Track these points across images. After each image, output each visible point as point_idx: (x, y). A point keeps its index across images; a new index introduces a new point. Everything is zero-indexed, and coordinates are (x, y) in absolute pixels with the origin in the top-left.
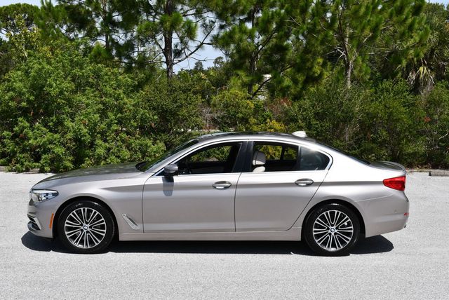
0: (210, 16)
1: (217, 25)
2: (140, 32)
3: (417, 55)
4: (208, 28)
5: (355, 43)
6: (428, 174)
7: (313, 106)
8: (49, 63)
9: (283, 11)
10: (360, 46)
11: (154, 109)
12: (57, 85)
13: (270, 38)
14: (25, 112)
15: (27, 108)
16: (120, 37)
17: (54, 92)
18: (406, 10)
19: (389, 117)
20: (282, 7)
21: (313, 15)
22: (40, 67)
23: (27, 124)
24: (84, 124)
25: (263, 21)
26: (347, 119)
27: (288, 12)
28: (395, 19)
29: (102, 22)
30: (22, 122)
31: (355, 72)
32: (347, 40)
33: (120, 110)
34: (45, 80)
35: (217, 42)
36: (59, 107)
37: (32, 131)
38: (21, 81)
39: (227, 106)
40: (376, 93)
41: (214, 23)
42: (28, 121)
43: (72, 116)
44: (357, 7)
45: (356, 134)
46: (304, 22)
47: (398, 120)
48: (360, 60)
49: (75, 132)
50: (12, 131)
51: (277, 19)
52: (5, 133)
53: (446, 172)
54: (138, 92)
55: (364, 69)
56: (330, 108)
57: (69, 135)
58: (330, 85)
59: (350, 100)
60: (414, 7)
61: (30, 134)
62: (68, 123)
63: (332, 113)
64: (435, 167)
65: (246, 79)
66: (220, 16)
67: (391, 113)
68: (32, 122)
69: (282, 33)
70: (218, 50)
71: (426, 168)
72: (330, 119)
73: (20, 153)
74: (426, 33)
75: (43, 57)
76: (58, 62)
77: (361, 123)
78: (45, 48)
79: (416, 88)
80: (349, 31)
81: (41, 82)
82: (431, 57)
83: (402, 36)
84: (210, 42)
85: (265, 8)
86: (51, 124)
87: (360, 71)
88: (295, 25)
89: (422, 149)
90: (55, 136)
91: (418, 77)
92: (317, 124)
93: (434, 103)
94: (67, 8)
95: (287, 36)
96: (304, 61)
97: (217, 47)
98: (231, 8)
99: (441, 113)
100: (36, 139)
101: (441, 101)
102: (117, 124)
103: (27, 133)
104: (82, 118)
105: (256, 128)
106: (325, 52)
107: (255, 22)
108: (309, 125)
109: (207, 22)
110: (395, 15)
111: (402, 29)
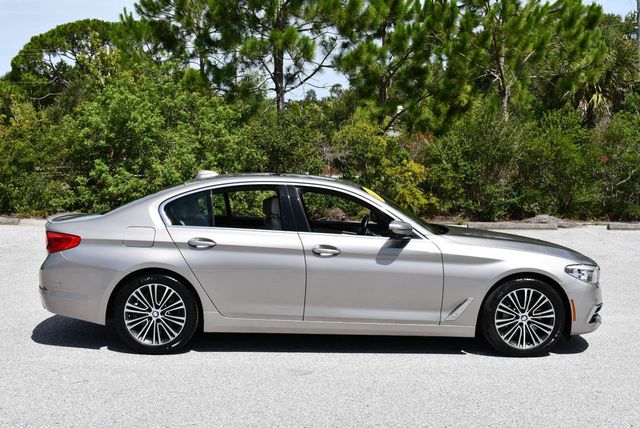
0: (331, 32)
1: (339, 43)
2: (243, 53)
3: (591, 79)
4: (328, 46)
5: (513, 63)
6: (606, 227)
7: (461, 143)
8: (133, 92)
9: (421, 24)
10: (519, 67)
11: (263, 147)
12: (144, 118)
13: (405, 58)
14: (102, 153)
15: (105, 148)
16: (219, 59)
17: (139, 128)
18: (578, 22)
19: (557, 156)
20: (421, 19)
21: (462, 29)
22: (123, 97)
23: (106, 168)
24: (177, 167)
25: (397, 36)
26: (504, 160)
27: (429, 26)
28: (563, 33)
29: (196, 41)
30: (99, 165)
31: (512, 100)
32: (502, 60)
33: (221, 148)
34: (128, 112)
35: (338, 64)
36: (146, 147)
37: (113, 175)
38: (98, 114)
39: (353, 143)
40: (540, 126)
41: (335, 40)
42: (107, 163)
43: (162, 157)
44: (517, 19)
45: (514, 178)
46: (448, 38)
47: (567, 161)
48: (520, 86)
49: (165, 176)
50: (88, 177)
51: (414, 34)
52: (79, 179)
53: (629, 225)
54: (242, 127)
55: (525, 97)
56: (483, 145)
57: (158, 181)
58: (483, 117)
59: (507, 136)
60: (587, 18)
61: (110, 179)
62: (157, 166)
63: (485, 152)
64: (614, 219)
65: (376, 111)
66: (343, 31)
67: (559, 151)
68: (112, 165)
69: (420, 52)
70: (341, 74)
71: (603, 220)
72: (482, 161)
73: (98, 203)
74: (602, 51)
75: (124, 85)
76: (143, 90)
77: (521, 164)
78: (126, 73)
79: (590, 120)
80: (504, 50)
81: (123, 115)
82: (607, 82)
83: (572, 57)
84: (330, 64)
85: (398, 21)
86: (135, 167)
87: (520, 99)
88: (438, 42)
89: (598, 197)
90: (141, 181)
91: (591, 108)
92: (465, 166)
93: (613, 139)
94: (153, 23)
95: (427, 56)
96: (449, 87)
97: (339, 70)
98: (357, 21)
99: (622, 152)
100: (117, 185)
101: (623, 137)
102: (217, 166)
103: (105, 179)
104: (173, 159)
105: (389, 171)
106: (475, 75)
107: (387, 38)
108: (456, 167)
109: (327, 39)
110: (563, 28)
111: (572, 46)
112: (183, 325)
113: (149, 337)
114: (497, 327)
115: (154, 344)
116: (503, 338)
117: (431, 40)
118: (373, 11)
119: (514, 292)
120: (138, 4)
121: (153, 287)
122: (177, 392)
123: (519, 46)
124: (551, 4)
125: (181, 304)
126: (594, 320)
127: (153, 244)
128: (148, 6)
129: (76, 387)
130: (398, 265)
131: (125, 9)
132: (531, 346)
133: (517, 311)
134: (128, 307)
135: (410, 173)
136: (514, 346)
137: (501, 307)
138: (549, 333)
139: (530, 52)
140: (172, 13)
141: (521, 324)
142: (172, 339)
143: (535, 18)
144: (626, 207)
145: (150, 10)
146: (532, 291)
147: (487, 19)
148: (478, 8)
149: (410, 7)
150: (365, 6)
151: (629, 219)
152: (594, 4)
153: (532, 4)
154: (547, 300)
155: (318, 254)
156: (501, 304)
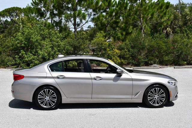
0: (90, 11)
1: (93, 14)
3: (167, 24)
4: (90, 15)
5: (145, 20)
6: (173, 68)
7: (130, 43)
8: (32, 30)
11: (71, 46)
12: (35, 38)
13: (113, 18)
14: (23, 48)
16: (57, 19)
17: (34, 40)
18: (163, 7)
19: (158, 47)
20: (117, 7)
21: (129, 10)
22: (29, 31)
23: (24, 53)
24: (46, 52)
25: (110, 12)
26: (143, 48)
27: (120, 9)
28: (159, 11)
29: (50, 14)
30: (22, 52)
31: (145, 31)
32: (141, 19)
33: (59, 46)
34: (30, 36)
35: (93, 20)
36: (36, 46)
38: (21, 36)
39: (98, 44)
40: (153, 38)
41: (91, 13)
42: (24, 51)
43: (41, 49)
44: (146, 6)
45: (146, 54)
46: (125, 12)
47: (162, 48)
48: (147, 26)
49: (42, 55)
50: (19, 55)
51: (115, 11)
52: (16, 56)
53: (180, 67)
54: (65, 40)
55: (148, 30)
56: (137, 44)
57: (40, 56)
58: (136, 36)
59: (144, 41)
60: (166, 6)
61: (26, 56)
62: (40, 52)
63: (137, 46)
64: (176, 65)
65: (104, 34)
66: (94, 11)
67: (159, 45)
68: (26, 51)
69: (117, 17)
71: (172, 66)
72: (137, 49)
73: (22, 63)
74: (170, 15)
75: (29, 27)
76: (35, 29)
77: (148, 49)
78: (29, 24)
79: (167, 35)
80: (142, 16)
82: (171, 25)
83: (162, 17)
84: (90, 20)
85: (110, 7)
86: (33, 52)
88: (122, 13)
90: (35, 57)
92: (132, 50)
93: (174, 42)
94: (37, 9)
95: (119, 17)
96: (126, 27)
97: (93, 22)
98: (98, 8)
99: (177, 45)
100: (28, 58)
101: (178, 41)
102: (58, 52)
103: (24, 56)
104: (45, 50)
105: (109, 52)
106: (133, 23)
107: (107, 12)
108: (129, 51)
109: (89, 13)
110: (159, 9)
111: (162, 14)
112: (56, 101)
113: (46, 105)
114: (149, 99)
115: (47, 107)
116: (150, 102)
117: (120, 13)
118: (103, 4)
119: (153, 89)
120: (32, 3)
121: (46, 90)
122: (56, 122)
123: (146, 15)
124: (155, 2)
125: (55, 95)
126: (176, 97)
127: (46, 77)
128: (35, 3)
129: (26, 121)
130: (119, 82)
131: (28, 4)
132: (158, 105)
133: (154, 94)
134: (39, 96)
135: (115, 53)
136: (154, 105)
137: (149, 94)
138: (164, 101)
139: (150, 16)
140: (42, 5)
141: (155, 98)
142: (52, 105)
143: (151, 6)
144: (179, 62)
145: (36, 5)
146: (158, 89)
147: (137, 7)
148: (134, 3)
149: (114, 3)
150: (100, 3)
151: (180, 65)
152: (168, 2)
153: (150, 2)
154: (163, 91)
155: (95, 79)
156: (149, 93)
